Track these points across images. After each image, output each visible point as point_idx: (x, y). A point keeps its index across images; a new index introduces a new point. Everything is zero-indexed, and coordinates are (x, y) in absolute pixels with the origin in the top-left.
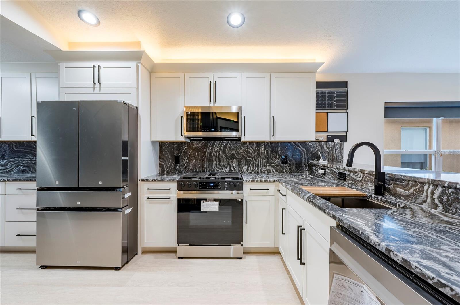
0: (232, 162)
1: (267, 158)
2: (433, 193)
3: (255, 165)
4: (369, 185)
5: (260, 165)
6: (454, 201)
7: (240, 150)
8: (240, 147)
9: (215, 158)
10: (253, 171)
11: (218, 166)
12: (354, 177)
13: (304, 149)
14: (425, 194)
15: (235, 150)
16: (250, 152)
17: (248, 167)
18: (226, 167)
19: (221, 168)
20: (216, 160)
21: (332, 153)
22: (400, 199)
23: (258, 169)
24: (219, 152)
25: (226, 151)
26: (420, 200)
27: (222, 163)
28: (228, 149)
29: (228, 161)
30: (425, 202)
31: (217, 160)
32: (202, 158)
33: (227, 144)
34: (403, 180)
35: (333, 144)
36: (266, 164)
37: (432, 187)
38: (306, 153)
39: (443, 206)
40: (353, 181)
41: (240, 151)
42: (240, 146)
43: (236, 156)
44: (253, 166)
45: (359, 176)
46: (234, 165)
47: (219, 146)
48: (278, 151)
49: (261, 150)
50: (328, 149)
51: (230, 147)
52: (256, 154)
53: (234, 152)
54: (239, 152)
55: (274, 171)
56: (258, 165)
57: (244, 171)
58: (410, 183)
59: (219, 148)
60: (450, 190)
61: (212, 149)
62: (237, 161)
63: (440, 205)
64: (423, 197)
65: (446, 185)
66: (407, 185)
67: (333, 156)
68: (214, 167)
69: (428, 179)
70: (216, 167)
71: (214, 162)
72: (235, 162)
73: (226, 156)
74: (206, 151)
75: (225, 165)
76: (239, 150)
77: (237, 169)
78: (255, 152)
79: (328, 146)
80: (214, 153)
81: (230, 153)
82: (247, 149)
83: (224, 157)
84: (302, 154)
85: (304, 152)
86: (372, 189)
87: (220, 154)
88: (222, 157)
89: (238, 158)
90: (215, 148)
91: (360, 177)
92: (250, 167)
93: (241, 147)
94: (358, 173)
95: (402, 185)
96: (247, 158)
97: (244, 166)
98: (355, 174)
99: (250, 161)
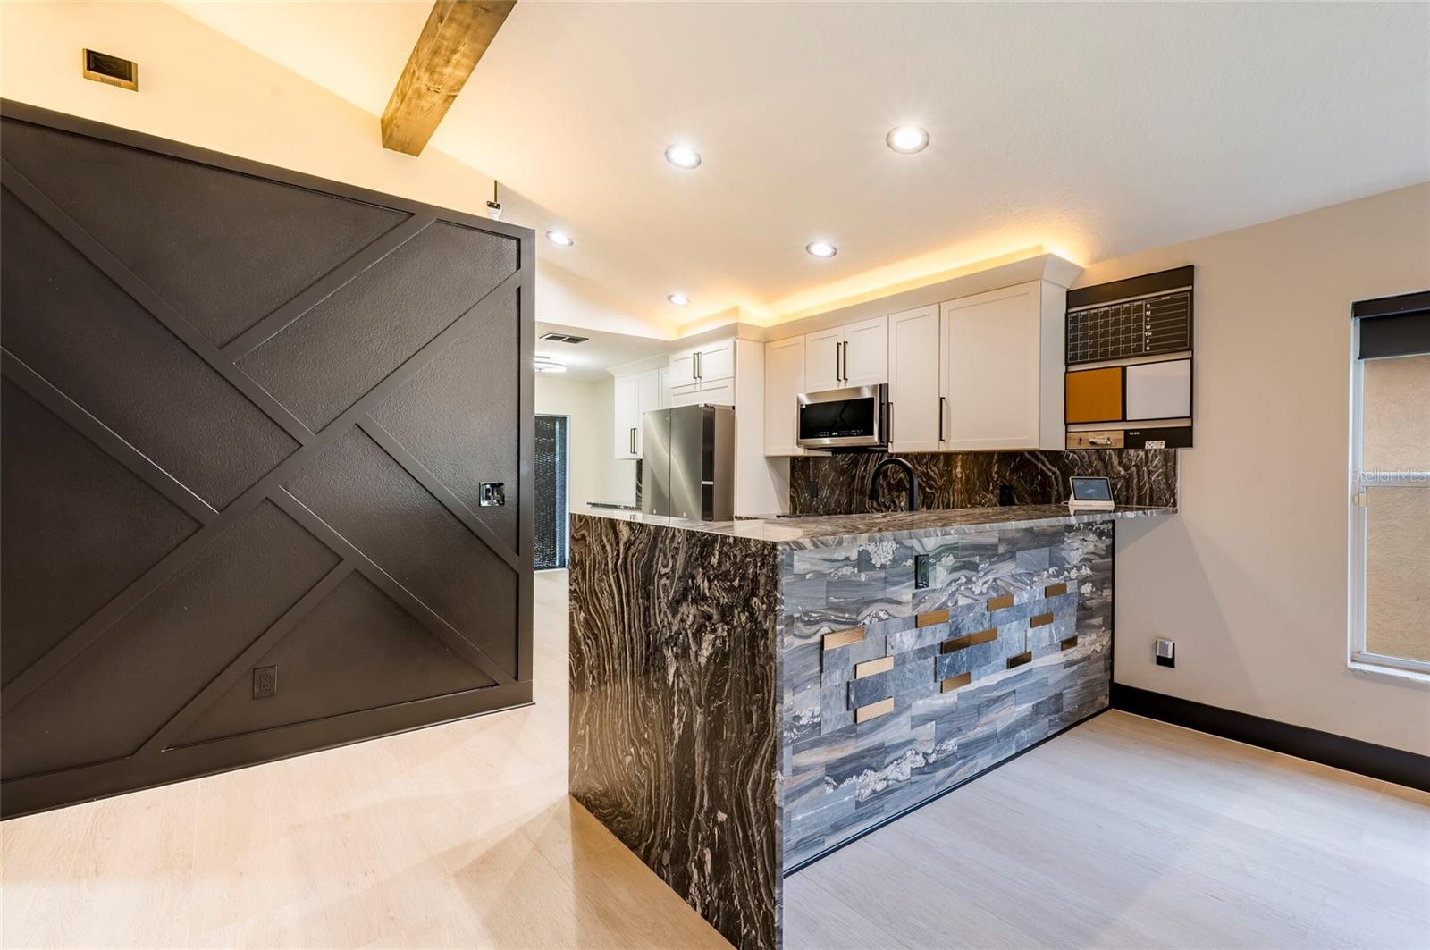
0: (898, 497)
1: (967, 491)
13: (1056, 470)
16: (932, 476)
18: (888, 508)
21: (1139, 482)
29: (892, 495)
32: (849, 487)
35: (1142, 454)
38: (1060, 479)
46: (903, 504)
48: (992, 475)
49: (954, 472)
50: (1126, 468)
52: (944, 481)
53: (901, 476)
61: (866, 469)
67: (1140, 489)
74: (855, 474)
75: (887, 504)
78: (942, 476)
79: (1125, 461)
80: (868, 478)
82: (926, 469)
83: (885, 487)
84: (1050, 482)
85: (1056, 478)
90: (870, 467)
96: (927, 489)
99: (932, 497)
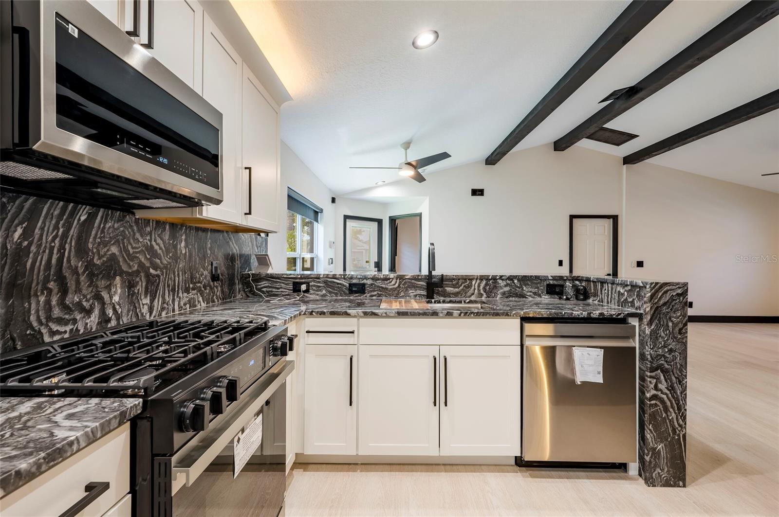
0: (108, 288)
1: (190, 269)
2: (479, 286)
3: (169, 291)
4: (411, 291)
5: (177, 290)
6: (493, 289)
7: (134, 245)
8: (132, 233)
9: (41, 277)
10: (163, 309)
11: (57, 312)
12: (384, 286)
13: (237, 248)
14: (473, 288)
15: (117, 242)
16: (156, 251)
17: (152, 301)
18: (88, 312)
19: (67, 317)
20: (45, 288)
22: (450, 297)
23: (174, 300)
24: (59, 250)
25: (90, 246)
26: (469, 294)
27: (73, 298)
28: (95, 238)
29: (97, 287)
30: (473, 294)
31: (51, 285)
33: (91, 217)
34: (454, 279)
35: (261, 239)
36: (189, 285)
37: (478, 281)
39: (486, 294)
40: (381, 291)
41: (133, 248)
42: (133, 231)
43: (121, 264)
44: (164, 295)
45: (393, 282)
46: (116, 298)
47: (62, 222)
48: (207, 251)
49: (179, 246)
50: (257, 248)
51: (103, 232)
52: (169, 259)
53: (114, 250)
54: (131, 251)
55: (200, 302)
56: (173, 290)
57: (142, 314)
58: (460, 282)
59: (61, 230)
60: (491, 281)
61: (27, 234)
62: (123, 282)
63: (485, 294)
64: (471, 291)
65: (490, 278)
66: (457, 283)
68: (38, 317)
69: (477, 276)
70: (49, 318)
71: (36, 296)
72: (118, 286)
73: (89, 265)
75: (85, 304)
76: (131, 245)
77: (125, 311)
78: (167, 252)
79: (257, 243)
80: (37, 254)
81: (102, 253)
82: (150, 241)
83: (81, 271)
84: (234, 256)
85: (237, 254)
86: (414, 295)
87: (65, 260)
88: (75, 271)
89: (127, 273)
90: (42, 229)
91: (395, 285)
92: (156, 300)
93: (134, 234)
94: (391, 280)
95: (453, 284)
96: (152, 271)
97: (142, 297)
98: (386, 282)
99: (158, 281)
